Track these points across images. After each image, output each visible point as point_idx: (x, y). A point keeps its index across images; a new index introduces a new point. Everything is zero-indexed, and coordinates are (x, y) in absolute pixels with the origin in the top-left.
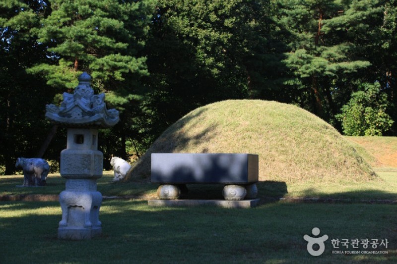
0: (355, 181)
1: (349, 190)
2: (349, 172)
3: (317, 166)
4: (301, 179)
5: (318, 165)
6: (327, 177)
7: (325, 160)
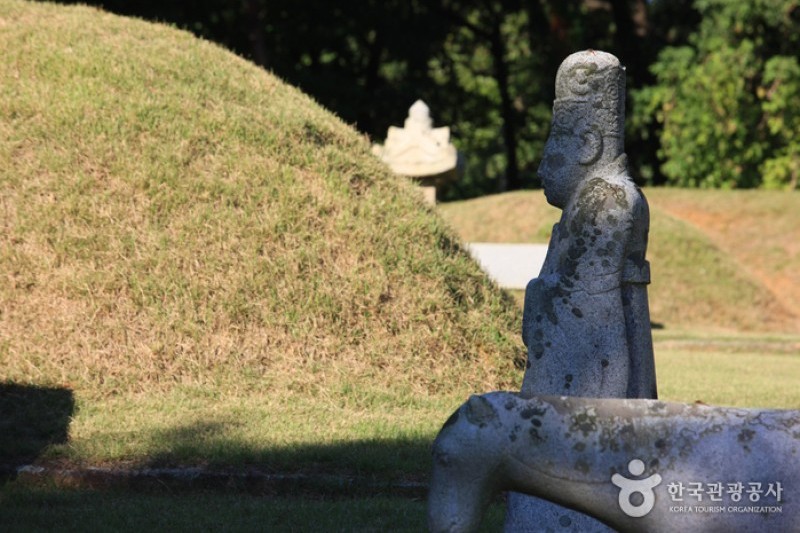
0: (420, 392)
1: (370, 434)
2: (400, 346)
3: (241, 316)
4: (156, 378)
5: (244, 312)
6: (286, 367)
7: (284, 289)
